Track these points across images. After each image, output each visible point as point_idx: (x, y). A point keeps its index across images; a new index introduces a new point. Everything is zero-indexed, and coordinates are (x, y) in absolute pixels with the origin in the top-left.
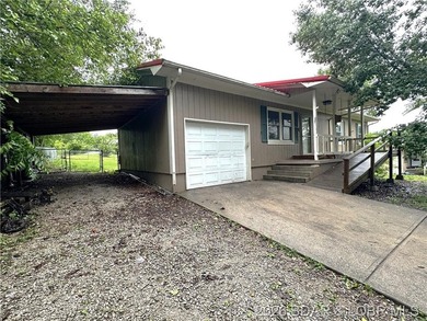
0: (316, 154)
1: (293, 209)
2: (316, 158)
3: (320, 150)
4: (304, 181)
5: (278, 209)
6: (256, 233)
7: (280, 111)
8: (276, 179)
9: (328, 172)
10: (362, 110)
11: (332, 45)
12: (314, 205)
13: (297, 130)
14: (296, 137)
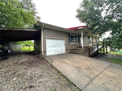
0: (83, 46)
1: (72, 62)
2: (83, 47)
3: (84, 45)
4: (79, 54)
5: (68, 62)
6: (57, 70)
7: (74, 35)
8: (72, 53)
9: (86, 51)
10: (96, 35)
11: (85, 17)
12: (79, 61)
13: (79, 40)
14: (79, 42)
